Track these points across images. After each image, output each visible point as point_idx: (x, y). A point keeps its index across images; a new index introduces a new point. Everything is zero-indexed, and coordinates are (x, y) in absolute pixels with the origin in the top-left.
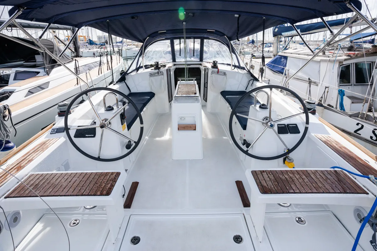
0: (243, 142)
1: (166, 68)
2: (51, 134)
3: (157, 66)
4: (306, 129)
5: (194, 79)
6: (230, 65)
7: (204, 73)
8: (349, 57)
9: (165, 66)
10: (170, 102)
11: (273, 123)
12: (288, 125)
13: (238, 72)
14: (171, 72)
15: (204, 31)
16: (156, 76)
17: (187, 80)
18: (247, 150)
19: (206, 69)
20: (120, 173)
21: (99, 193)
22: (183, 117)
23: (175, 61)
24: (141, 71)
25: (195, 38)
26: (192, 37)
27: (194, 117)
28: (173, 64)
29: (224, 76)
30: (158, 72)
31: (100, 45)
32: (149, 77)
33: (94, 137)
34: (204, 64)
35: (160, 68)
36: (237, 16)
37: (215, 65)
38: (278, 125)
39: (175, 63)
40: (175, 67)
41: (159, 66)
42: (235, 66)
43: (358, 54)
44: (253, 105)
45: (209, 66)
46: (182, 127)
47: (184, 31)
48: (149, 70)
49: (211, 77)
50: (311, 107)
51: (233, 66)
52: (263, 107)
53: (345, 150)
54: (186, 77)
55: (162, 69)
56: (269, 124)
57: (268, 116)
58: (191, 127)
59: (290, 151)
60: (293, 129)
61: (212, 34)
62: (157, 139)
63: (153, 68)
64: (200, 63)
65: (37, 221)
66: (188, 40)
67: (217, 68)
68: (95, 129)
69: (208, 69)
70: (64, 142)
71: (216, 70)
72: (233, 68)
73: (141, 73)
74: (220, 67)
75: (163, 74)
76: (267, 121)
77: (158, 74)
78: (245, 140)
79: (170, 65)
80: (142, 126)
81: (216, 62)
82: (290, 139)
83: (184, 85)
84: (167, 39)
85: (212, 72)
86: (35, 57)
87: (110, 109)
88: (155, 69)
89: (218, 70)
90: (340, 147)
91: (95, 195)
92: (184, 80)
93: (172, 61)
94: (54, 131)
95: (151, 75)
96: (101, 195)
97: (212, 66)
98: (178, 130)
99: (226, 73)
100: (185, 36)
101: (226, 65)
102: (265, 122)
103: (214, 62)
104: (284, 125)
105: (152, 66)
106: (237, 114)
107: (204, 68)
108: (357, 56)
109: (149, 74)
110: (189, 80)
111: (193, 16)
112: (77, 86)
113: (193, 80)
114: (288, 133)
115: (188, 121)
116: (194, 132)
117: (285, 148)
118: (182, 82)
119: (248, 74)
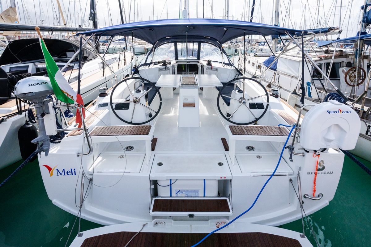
0: (227, 115)
1: (171, 65)
2: (98, 107)
3: (165, 63)
4: (268, 105)
5: (194, 73)
6: (221, 63)
7: (201, 69)
8: (320, 59)
9: (170, 63)
10: (174, 90)
11: (245, 101)
12: (257, 103)
13: (227, 69)
14: (175, 68)
15: (202, 37)
16: (164, 70)
17: (188, 74)
18: (229, 119)
19: (202, 66)
20: (151, 126)
21: (142, 134)
22: (187, 98)
23: (177, 59)
24: (152, 66)
25: (193, 42)
26: (192, 41)
27: (194, 98)
28: (176, 62)
29: (216, 72)
30: (165, 68)
31: (103, 42)
32: (158, 71)
33: (128, 109)
34: (201, 61)
35: (167, 65)
36: (225, 29)
37: (209, 63)
38: (250, 103)
39: (177, 61)
40: (177, 64)
41: (166, 63)
42: (225, 64)
43: (327, 56)
44: (234, 91)
45: (205, 63)
46: (186, 105)
47: (187, 37)
48: (158, 66)
49: (206, 71)
50: (275, 93)
51: (224, 63)
52: (240, 91)
53: (291, 118)
54: (187, 72)
55: (168, 65)
56: (243, 102)
57: (242, 96)
58: (192, 105)
59: (257, 120)
60: (260, 106)
61: (208, 40)
62: (165, 115)
63: (161, 64)
64: (198, 61)
65: (98, 156)
66: (188, 43)
67: (211, 65)
68: (129, 104)
69: (204, 66)
70: (108, 112)
71: (211, 67)
72: (224, 65)
73: (152, 69)
74: (214, 64)
75: (169, 70)
76: (242, 100)
77: (165, 69)
78: (228, 113)
79: (173, 62)
80: (161, 102)
81: (210, 61)
82: (258, 112)
83: (186, 77)
84: (171, 42)
85: (207, 69)
86: (66, 54)
87: (139, 91)
88: (163, 65)
89: (212, 67)
90: (288, 117)
91: (140, 135)
92: (186, 74)
93: (175, 59)
94: (100, 105)
95: (160, 70)
96: (143, 134)
97: (207, 64)
98: (183, 106)
99: (218, 69)
100: (187, 40)
101: (219, 63)
102: (240, 100)
103: (209, 60)
104: (255, 103)
105: (159, 63)
106: (222, 95)
107: (201, 65)
108: (325, 58)
109: (158, 69)
110: (189, 74)
111: (194, 29)
112: (104, 78)
113: (192, 74)
114: (256, 108)
115: (190, 101)
116: (194, 108)
117: (254, 118)
118: (184, 75)
119: (234, 71)
